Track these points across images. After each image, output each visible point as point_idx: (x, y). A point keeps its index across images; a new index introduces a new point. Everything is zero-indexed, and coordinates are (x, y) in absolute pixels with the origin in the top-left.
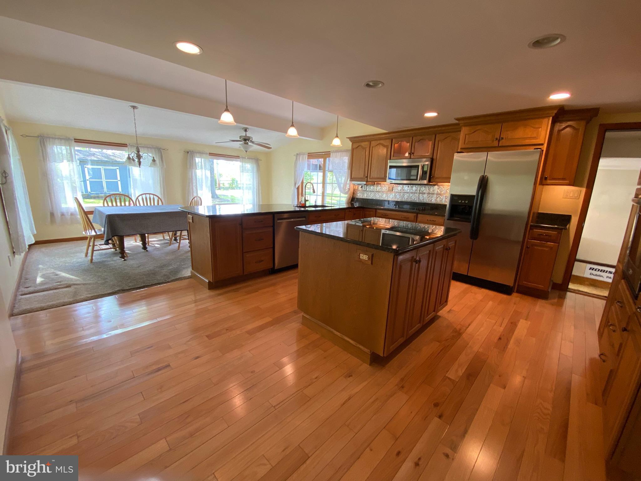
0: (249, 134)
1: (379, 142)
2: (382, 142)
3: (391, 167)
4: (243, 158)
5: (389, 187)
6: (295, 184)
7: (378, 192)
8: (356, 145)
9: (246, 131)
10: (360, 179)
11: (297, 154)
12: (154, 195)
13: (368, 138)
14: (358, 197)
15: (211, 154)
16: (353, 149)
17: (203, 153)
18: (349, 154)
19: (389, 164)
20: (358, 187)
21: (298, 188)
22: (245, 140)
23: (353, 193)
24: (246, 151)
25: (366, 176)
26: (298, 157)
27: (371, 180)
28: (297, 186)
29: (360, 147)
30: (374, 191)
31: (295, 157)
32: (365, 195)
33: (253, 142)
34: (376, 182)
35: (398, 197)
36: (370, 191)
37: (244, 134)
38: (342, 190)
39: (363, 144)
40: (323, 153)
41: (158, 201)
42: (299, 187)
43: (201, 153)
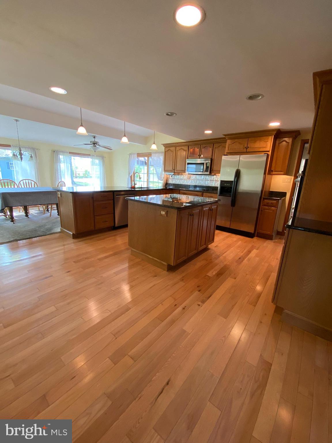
0: (96, 140)
1: (180, 148)
2: (183, 147)
3: (188, 164)
4: (93, 156)
5: (188, 176)
6: (129, 174)
7: (181, 179)
8: (167, 149)
9: (94, 137)
10: (171, 171)
11: (130, 154)
12: (31, 180)
13: (174, 144)
14: (170, 183)
15: (70, 153)
16: (165, 152)
17: (65, 152)
18: (163, 154)
19: (187, 162)
20: (169, 177)
21: (131, 177)
22: (94, 144)
23: (167, 180)
24: (95, 151)
25: (174, 169)
26: (131, 156)
27: (176, 172)
28: (130, 176)
29: (170, 150)
30: (179, 179)
31: (129, 156)
32: (174, 181)
33: (99, 145)
34: (180, 173)
35: (193, 182)
36: (177, 179)
37: (93, 140)
38: (160, 178)
39: (171, 148)
40: (147, 154)
41: (34, 184)
42: (131, 176)
43: (63, 152)
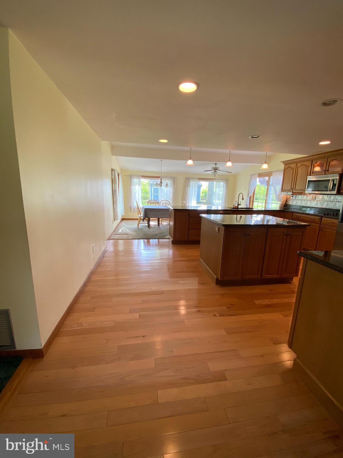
0: (217, 166)
1: (302, 163)
2: (305, 163)
3: (310, 181)
4: (217, 179)
5: (313, 197)
6: (248, 195)
7: (304, 200)
8: (287, 167)
9: (216, 164)
10: (289, 191)
11: (252, 175)
12: (167, 201)
13: (295, 160)
14: (290, 204)
15: (199, 179)
16: (285, 170)
17: (195, 179)
18: (282, 173)
19: (308, 179)
20: (290, 197)
21: (250, 198)
22: (215, 169)
23: (286, 201)
24: (215, 176)
25: (292, 188)
26: (252, 177)
27: (296, 191)
28: (249, 196)
29: (289, 168)
30: (301, 200)
31: (250, 177)
32: (295, 203)
33: (220, 170)
34: (303, 192)
35: (319, 204)
36: (299, 200)
37: (214, 166)
38: (278, 199)
39: (291, 166)
40: (268, 173)
41: (169, 204)
42: (251, 196)
43: (194, 179)
